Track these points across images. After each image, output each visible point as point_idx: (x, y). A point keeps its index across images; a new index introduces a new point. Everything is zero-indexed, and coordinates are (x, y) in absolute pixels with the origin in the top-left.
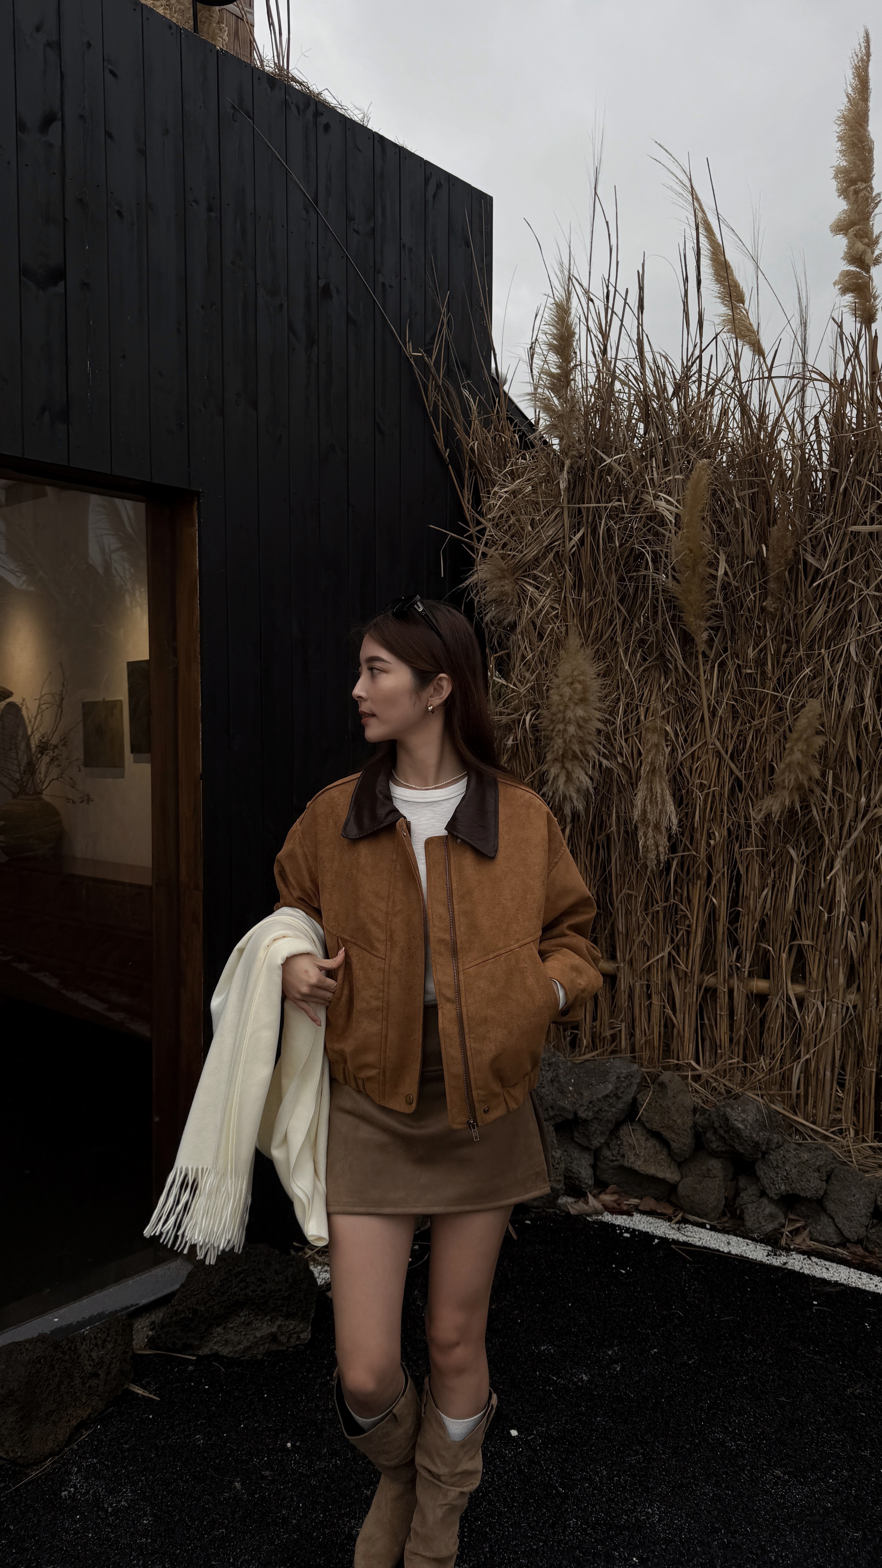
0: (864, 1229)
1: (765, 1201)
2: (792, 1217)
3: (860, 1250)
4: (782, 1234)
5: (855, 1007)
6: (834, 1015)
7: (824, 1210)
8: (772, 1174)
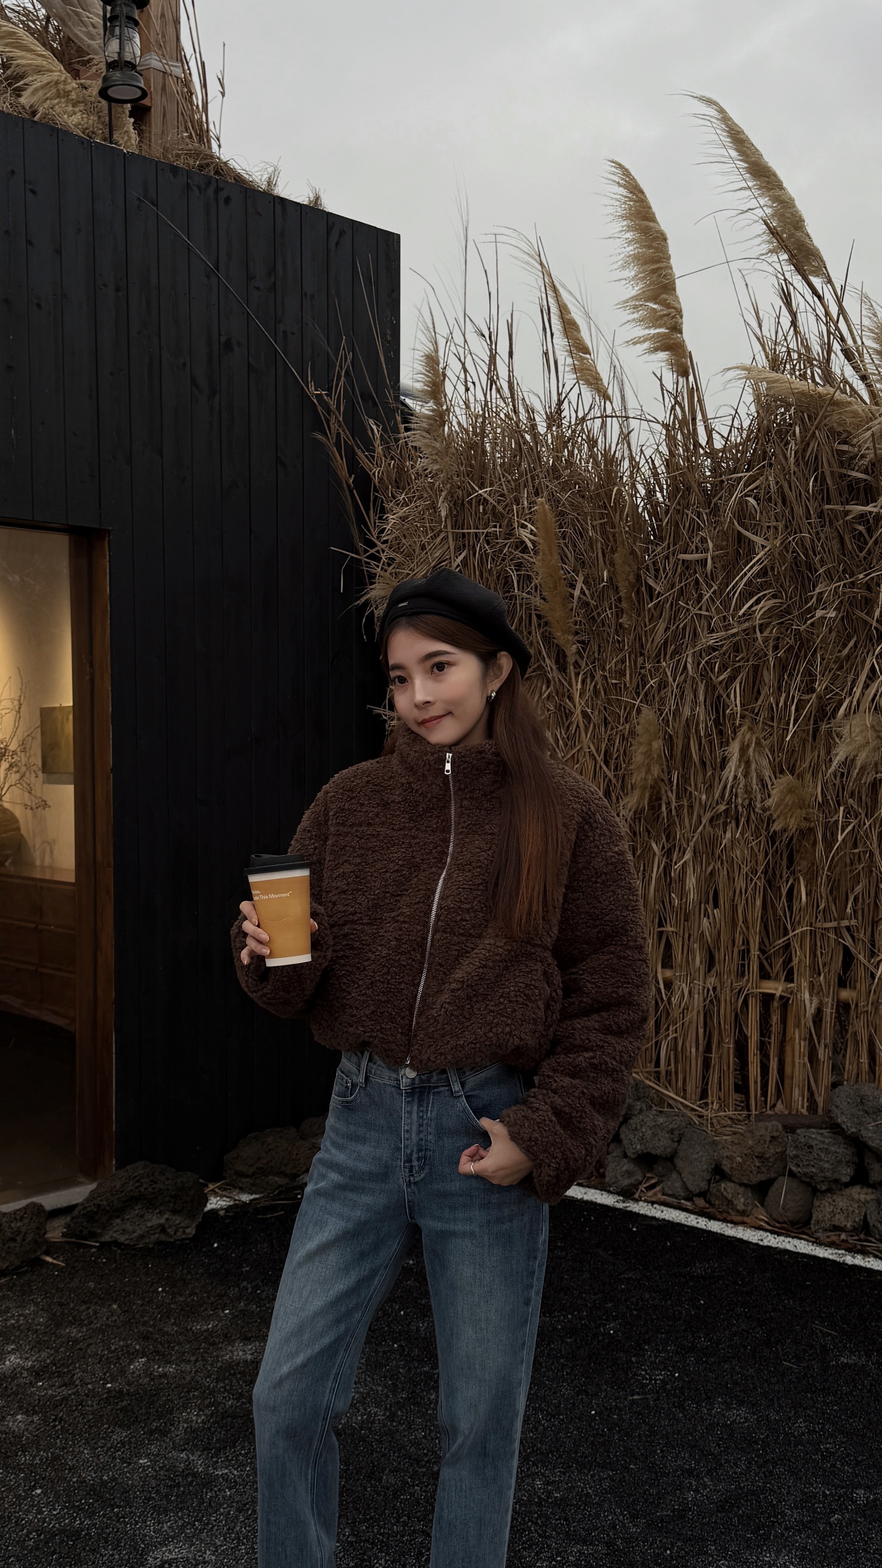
0: (705, 1183)
1: (625, 1161)
2: (648, 1175)
3: (701, 1202)
4: (637, 1190)
5: (714, 989)
6: (696, 996)
7: (675, 1167)
8: (631, 1136)
